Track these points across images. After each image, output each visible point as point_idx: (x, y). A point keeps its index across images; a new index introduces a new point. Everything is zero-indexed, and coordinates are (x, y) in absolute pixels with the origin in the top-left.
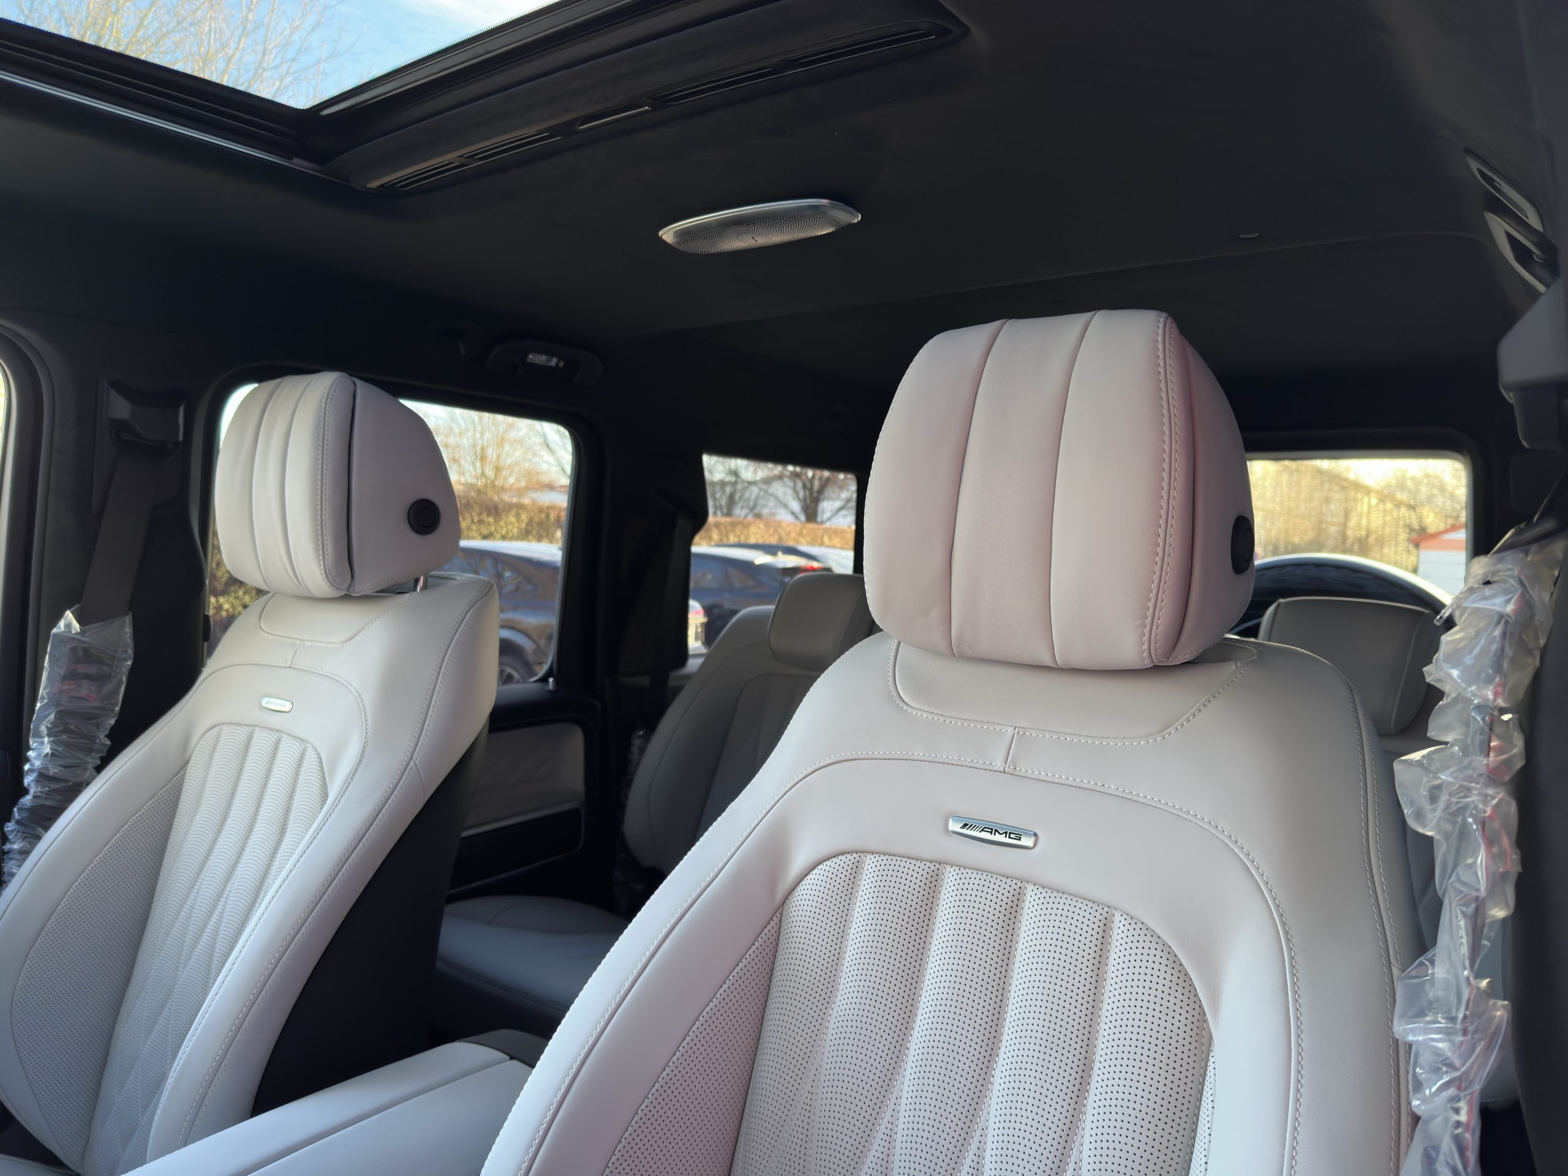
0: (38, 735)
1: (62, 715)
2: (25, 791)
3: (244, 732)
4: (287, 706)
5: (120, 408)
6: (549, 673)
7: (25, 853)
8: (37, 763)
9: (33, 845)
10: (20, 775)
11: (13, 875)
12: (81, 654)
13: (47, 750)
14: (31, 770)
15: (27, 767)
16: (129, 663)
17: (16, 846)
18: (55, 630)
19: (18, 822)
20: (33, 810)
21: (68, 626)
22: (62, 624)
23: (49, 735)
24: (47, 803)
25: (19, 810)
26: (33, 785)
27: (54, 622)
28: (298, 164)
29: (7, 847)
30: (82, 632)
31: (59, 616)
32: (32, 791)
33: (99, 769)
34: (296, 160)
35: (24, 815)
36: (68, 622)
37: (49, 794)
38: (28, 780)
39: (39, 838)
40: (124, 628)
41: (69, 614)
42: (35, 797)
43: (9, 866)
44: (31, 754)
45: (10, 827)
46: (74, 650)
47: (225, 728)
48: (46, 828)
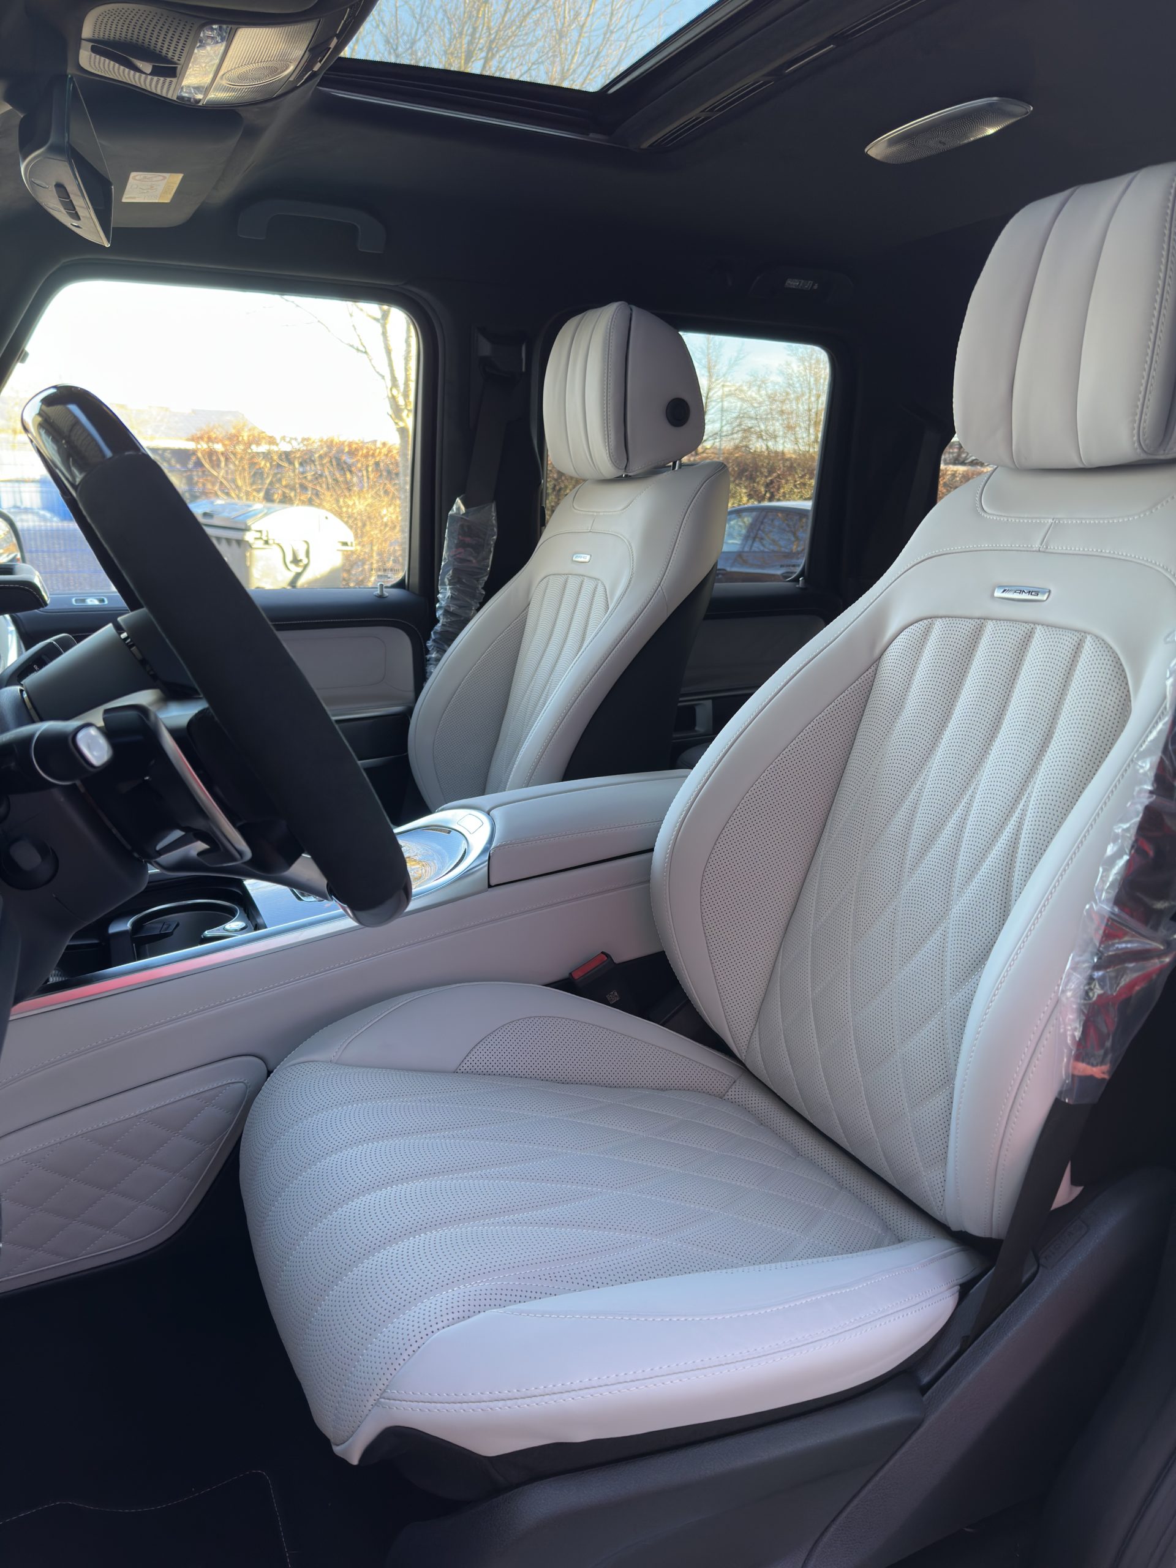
0: (443, 584)
1: (456, 571)
2: (438, 621)
3: (562, 579)
4: (587, 558)
5: (485, 348)
7: (438, 660)
8: (443, 603)
9: (442, 655)
10: (434, 611)
11: (431, 673)
12: (466, 529)
13: (449, 594)
14: (440, 608)
15: (437, 605)
16: (495, 537)
17: (433, 656)
18: (450, 513)
19: (434, 641)
20: (441, 633)
21: (458, 509)
22: (454, 507)
23: (449, 585)
24: (450, 629)
25: (435, 633)
26: (441, 617)
27: (450, 508)
28: (594, 137)
29: (428, 657)
30: (466, 514)
31: (453, 502)
32: (441, 621)
33: (478, 610)
34: (591, 135)
35: (438, 636)
36: (459, 506)
37: (450, 624)
38: (439, 613)
39: (445, 651)
40: (491, 514)
41: (458, 500)
42: (443, 625)
43: (430, 668)
44: (440, 596)
45: (430, 643)
46: (462, 526)
47: (551, 577)
48: (449, 645)
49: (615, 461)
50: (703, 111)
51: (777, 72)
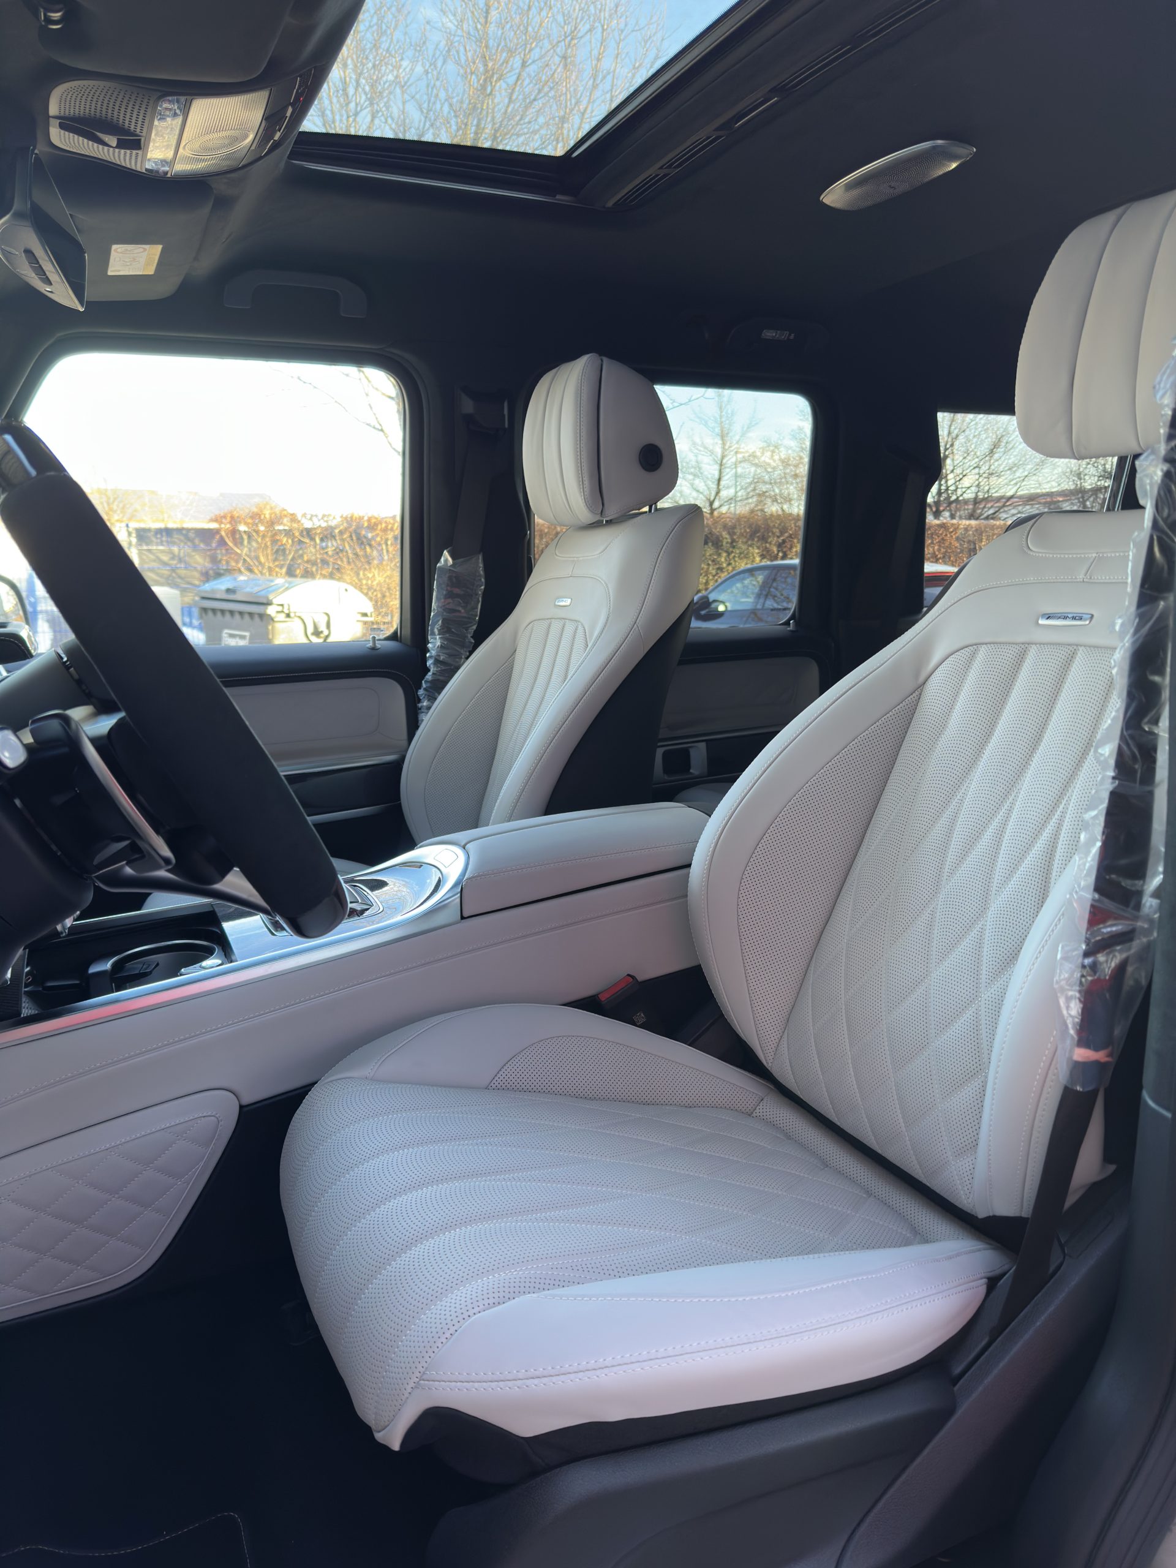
0: (433, 634)
1: (445, 621)
2: (429, 671)
3: (547, 623)
4: (568, 602)
5: (468, 406)
6: (793, 617)
7: (429, 708)
8: (434, 653)
9: (433, 703)
10: (425, 660)
11: (422, 720)
12: (454, 580)
13: (438, 643)
14: (431, 657)
15: (428, 655)
16: (483, 587)
17: (425, 704)
18: (438, 565)
19: (425, 689)
20: (432, 682)
21: (446, 561)
22: (442, 559)
23: (439, 634)
24: (441, 678)
25: (425, 681)
26: (432, 666)
27: (438, 560)
28: (561, 198)
29: (420, 705)
30: (453, 565)
31: (441, 554)
32: (432, 670)
33: (467, 658)
34: (558, 197)
35: (428, 685)
36: (446, 558)
37: (441, 672)
38: (429, 663)
39: (435, 699)
40: (478, 565)
41: (445, 552)
42: (433, 674)
43: (422, 716)
44: (430, 645)
45: (421, 692)
46: (450, 578)
47: (535, 623)
48: (439, 693)
49: (590, 507)
50: (661, 168)
51: (728, 125)
